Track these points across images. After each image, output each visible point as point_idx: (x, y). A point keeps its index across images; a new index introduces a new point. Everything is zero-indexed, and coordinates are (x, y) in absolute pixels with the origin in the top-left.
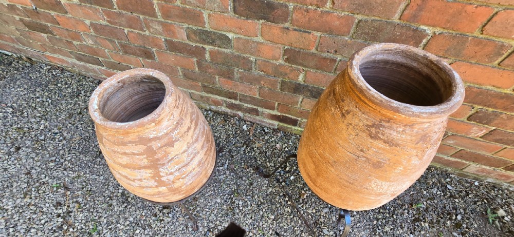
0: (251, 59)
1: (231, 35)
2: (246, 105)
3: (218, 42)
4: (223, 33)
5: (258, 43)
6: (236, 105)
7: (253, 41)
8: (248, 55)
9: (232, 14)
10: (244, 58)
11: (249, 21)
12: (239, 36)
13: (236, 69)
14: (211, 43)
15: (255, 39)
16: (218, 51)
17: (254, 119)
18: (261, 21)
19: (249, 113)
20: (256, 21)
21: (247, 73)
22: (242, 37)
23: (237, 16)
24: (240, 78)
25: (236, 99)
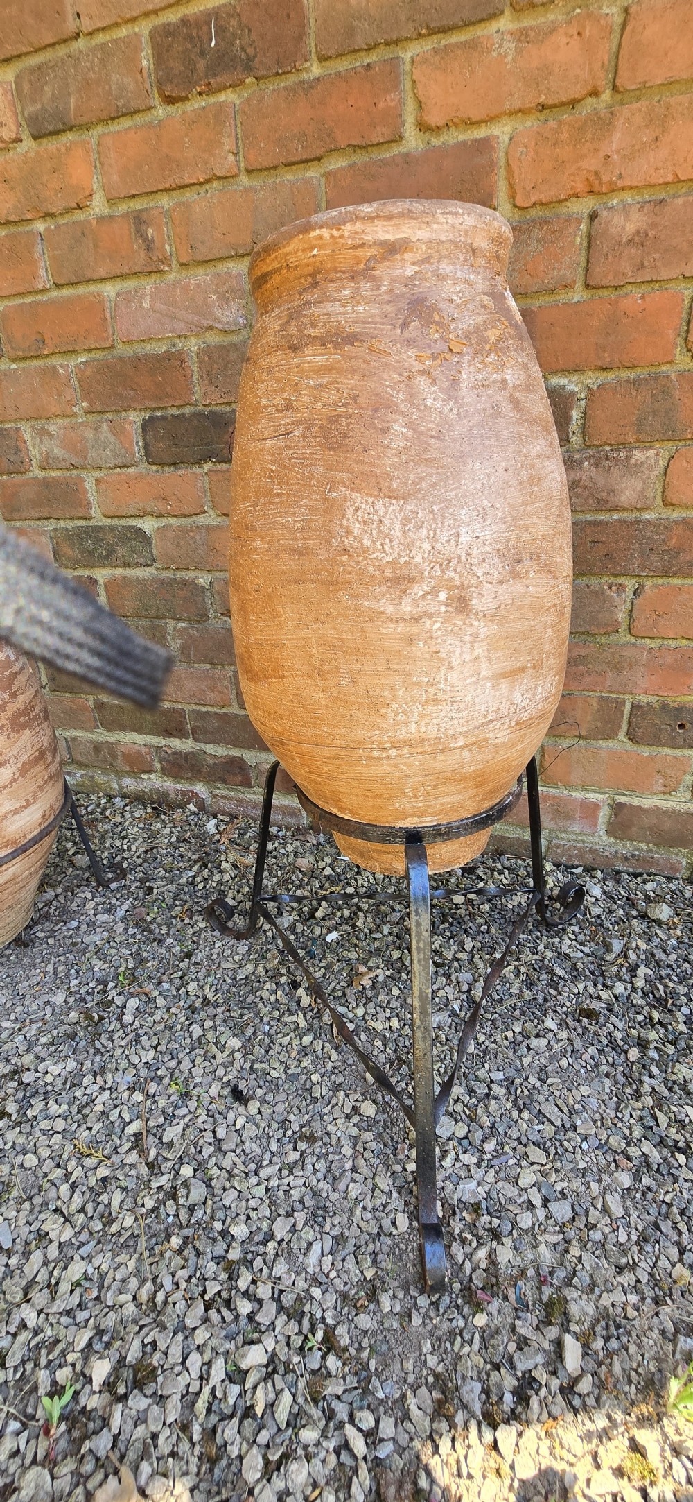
0: (201, 580)
1: (148, 525)
2: (210, 749)
3: (120, 551)
4: (130, 522)
5: (209, 529)
6: (185, 757)
7: (198, 527)
8: (191, 574)
9: (144, 465)
10: (184, 583)
11: (180, 472)
12: (164, 521)
13: (171, 624)
14: (106, 557)
15: (202, 520)
16: (124, 577)
17: (239, 800)
18: (207, 467)
19: (224, 781)
20: (196, 469)
21: (197, 630)
22: (173, 521)
23: (154, 467)
24: (182, 648)
25: (180, 733)
